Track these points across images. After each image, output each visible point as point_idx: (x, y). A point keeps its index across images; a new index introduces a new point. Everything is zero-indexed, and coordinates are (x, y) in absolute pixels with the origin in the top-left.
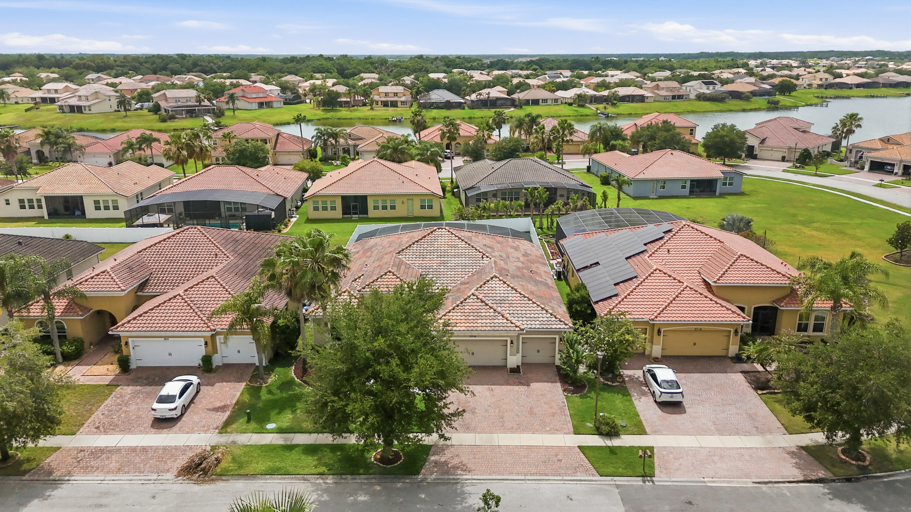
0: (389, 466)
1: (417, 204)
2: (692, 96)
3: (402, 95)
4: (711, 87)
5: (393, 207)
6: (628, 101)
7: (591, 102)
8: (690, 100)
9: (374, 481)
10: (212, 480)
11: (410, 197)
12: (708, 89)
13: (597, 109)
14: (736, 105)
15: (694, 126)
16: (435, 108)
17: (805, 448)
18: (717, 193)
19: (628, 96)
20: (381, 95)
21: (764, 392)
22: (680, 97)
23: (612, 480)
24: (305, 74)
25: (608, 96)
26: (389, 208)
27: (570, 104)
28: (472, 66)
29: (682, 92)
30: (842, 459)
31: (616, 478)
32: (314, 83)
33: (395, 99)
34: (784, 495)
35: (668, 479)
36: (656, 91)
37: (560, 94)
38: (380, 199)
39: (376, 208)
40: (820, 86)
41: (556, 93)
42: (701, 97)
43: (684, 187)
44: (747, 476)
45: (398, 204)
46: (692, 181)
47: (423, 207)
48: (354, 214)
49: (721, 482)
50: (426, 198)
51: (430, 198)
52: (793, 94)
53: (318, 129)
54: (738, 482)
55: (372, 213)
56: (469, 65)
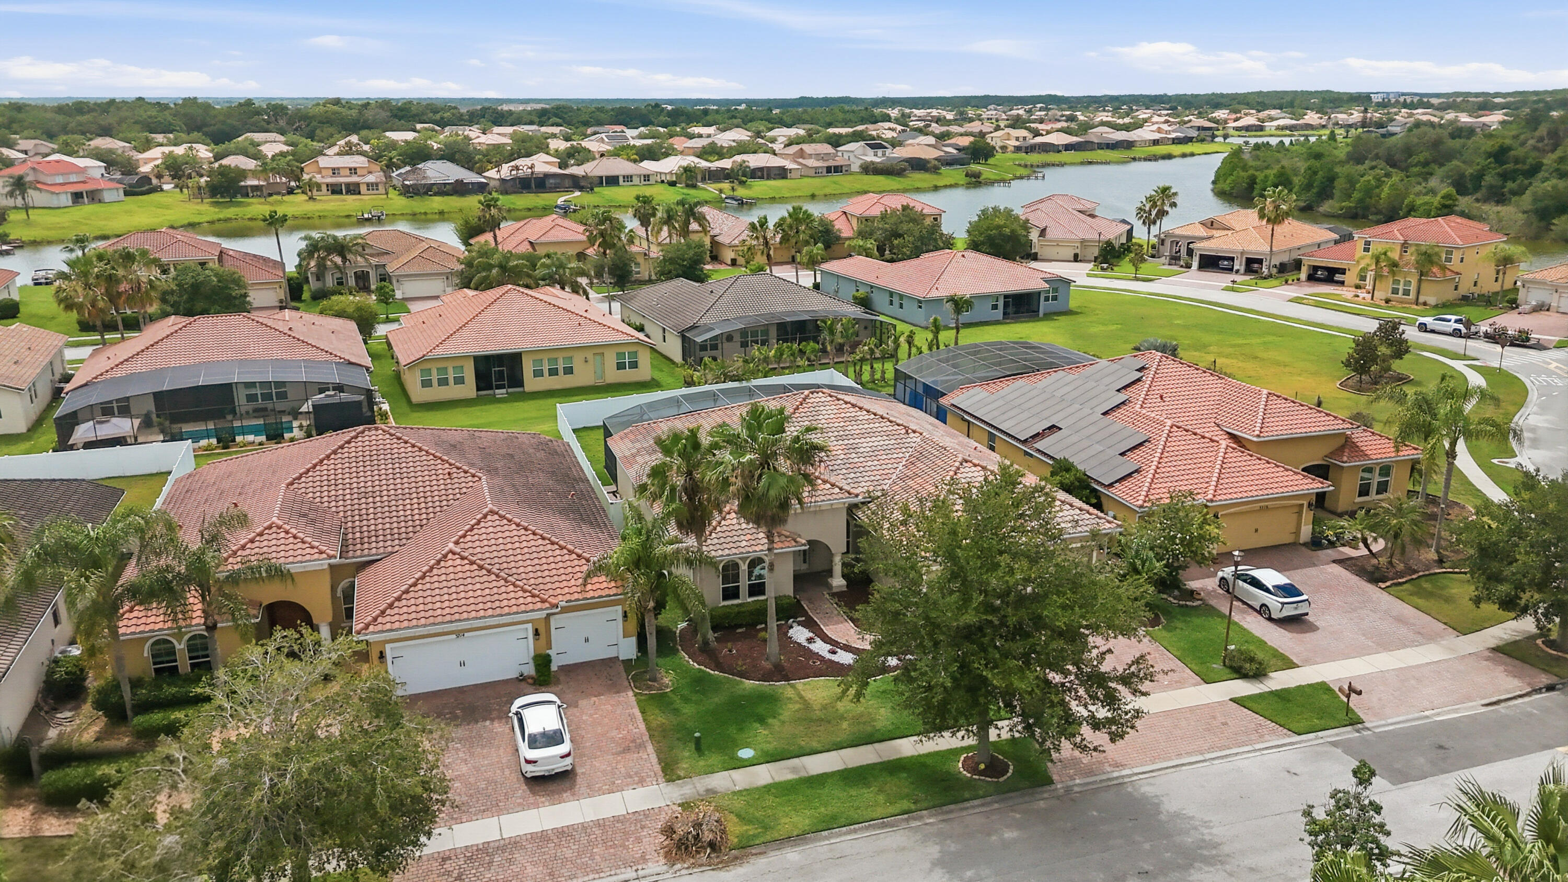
0: (1001, 779)
1: (611, 360)
2: (855, 168)
3: (365, 172)
4: (880, 152)
5: (569, 371)
6: (762, 178)
7: (703, 180)
8: (852, 174)
9: (996, 806)
10: (736, 858)
11: (598, 349)
12: (876, 155)
13: (721, 191)
14: (921, 180)
15: (937, 212)
16: (436, 194)
17: (1496, 650)
18: (1041, 314)
19: (761, 169)
20: (324, 172)
21: (1388, 584)
22: (838, 169)
23: (1317, 738)
24: (129, 135)
25: (732, 169)
26: (561, 371)
27: (672, 184)
28: (442, 118)
29: (839, 161)
30: (1551, 655)
31: (1320, 734)
32: (171, 152)
33: (354, 179)
34: (1531, 715)
35: (1383, 722)
36: (800, 160)
37: (649, 166)
38: (545, 357)
39: (538, 373)
40: (1018, 149)
41: (642, 164)
42: (869, 169)
43: (995, 307)
44: (1470, 699)
45: (577, 365)
46: (1006, 297)
47: (621, 366)
48: (498, 387)
49: (1449, 712)
50: (626, 350)
51: (633, 349)
52: (990, 161)
53: (306, 238)
54: (1466, 709)
55: (531, 383)
56: (438, 117)
